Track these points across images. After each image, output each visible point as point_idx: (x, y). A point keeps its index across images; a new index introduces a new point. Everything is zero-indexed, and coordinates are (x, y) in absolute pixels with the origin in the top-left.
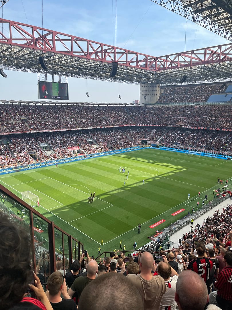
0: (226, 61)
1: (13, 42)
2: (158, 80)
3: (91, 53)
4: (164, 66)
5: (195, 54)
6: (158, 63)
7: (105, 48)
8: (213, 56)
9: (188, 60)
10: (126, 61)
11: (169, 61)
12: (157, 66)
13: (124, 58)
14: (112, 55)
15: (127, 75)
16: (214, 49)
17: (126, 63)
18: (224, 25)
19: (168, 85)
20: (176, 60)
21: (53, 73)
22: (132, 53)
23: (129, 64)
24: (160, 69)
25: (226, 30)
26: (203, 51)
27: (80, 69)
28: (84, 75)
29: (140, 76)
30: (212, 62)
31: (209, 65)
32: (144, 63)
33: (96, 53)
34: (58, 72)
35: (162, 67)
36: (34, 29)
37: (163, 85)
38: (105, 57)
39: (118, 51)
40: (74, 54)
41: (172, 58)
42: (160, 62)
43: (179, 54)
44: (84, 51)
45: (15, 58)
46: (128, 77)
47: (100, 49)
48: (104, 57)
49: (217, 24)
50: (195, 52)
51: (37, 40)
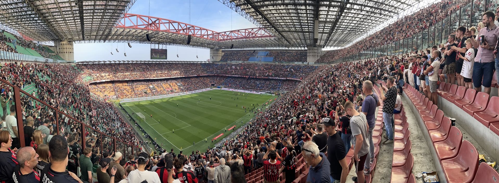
0: (256, 37)
1: (138, 27)
2: (220, 47)
3: (180, 30)
4: (223, 38)
5: (240, 32)
6: (220, 36)
7: (188, 26)
8: (249, 34)
9: (237, 35)
10: (201, 35)
11: (226, 36)
12: (219, 38)
13: (199, 33)
14: (193, 31)
15: (202, 44)
16: (250, 30)
17: (201, 36)
18: (252, 16)
19: (226, 50)
20: (230, 35)
21: (159, 43)
22: (204, 29)
23: (203, 37)
24: (221, 40)
25: (254, 19)
26: (244, 31)
27: (174, 40)
28: (177, 44)
29: (210, 44)
30: (249, 37)
31: (248, 39)
32: (212, 36)
33: (183, 30)
34: (161, 42)
35: (222, 39)
36: (149, 18)
37: (223, 50)
38: (189, 32)
39: (196, 28)
40: (170, 31)
41: (228, 33)
42: (221, 36)
43: (232, 32)
44: (176, 29)
45: (139, 37)
46: (202, 45)
47: (185, 27)
48: (187, 32)
49: (249, 15)
50: (240, 31)
51: (151, 24)
